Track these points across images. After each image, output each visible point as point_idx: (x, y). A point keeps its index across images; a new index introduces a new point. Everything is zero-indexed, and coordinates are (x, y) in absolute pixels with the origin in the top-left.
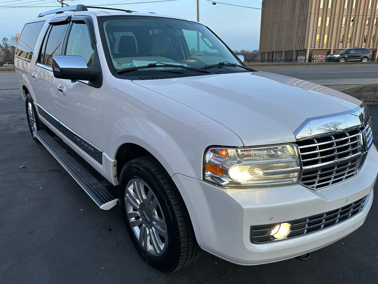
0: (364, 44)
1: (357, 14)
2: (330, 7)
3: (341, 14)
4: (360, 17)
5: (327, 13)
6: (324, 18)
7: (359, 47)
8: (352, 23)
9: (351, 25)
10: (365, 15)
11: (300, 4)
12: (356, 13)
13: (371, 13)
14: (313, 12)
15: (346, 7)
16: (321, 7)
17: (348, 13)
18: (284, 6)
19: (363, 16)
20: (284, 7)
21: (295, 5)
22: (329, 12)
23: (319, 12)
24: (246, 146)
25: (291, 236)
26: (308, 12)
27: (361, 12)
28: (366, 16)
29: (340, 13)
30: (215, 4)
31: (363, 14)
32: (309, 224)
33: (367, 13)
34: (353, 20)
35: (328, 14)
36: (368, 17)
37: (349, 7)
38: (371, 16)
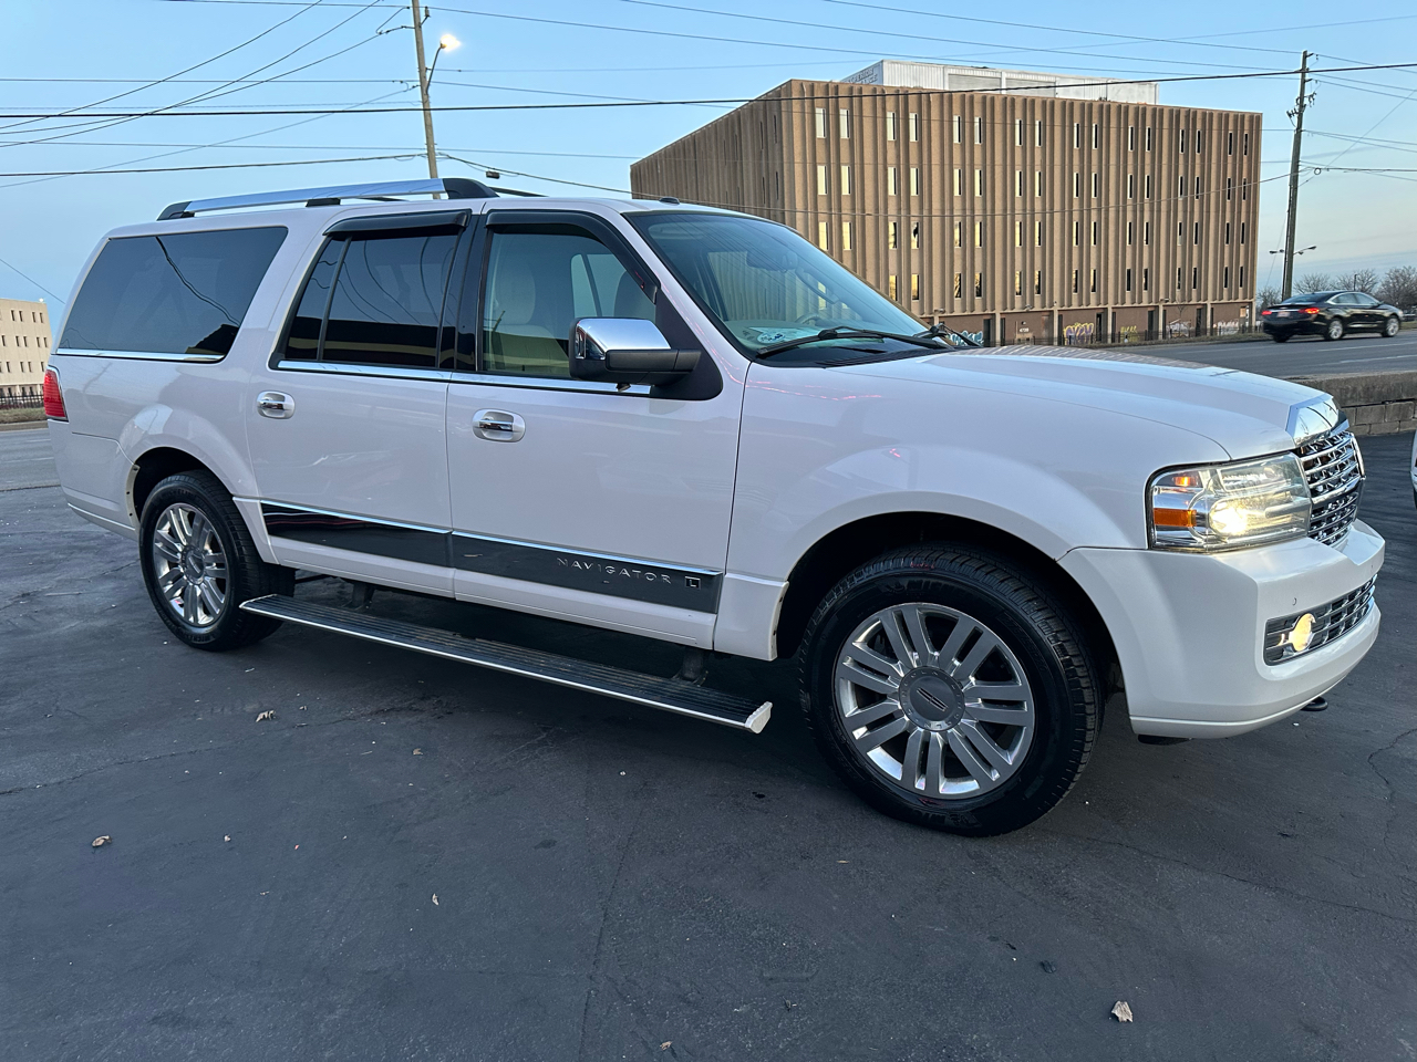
0: (957, 301)
1: (925, 213)
2: (845, 191)
3: (881, 212)
4: (936, 222)
5: (840, 209)
6: (835, 227)
7: (944, 312)
8: (914, 240)
9: (914, 245)
10: (946, 215)
11: (754, 181)
12: (921, 208)
13: (964, 209)
14: (799, 205)
15: (891, 191)
16: (822, 190)
17: (899, 210)
18: (705, 185)
19: (943, 217)
20: (705, 190)
21: (739, 185)
22: (846, 206)
23: (816, 207)
24: (1234, 458)
25: (1315, 645)
26: (783, 207)
27: (936, 205)
28: (952, 217)
29: (877, 210)
30: (498, 177)
31: (943, 211)
32: (1332, 618)
33: (952, 209)
34: (916, 232)
35: (843, 212)
36: (956, 222)
37: (900, 190)
38: (964, 216)
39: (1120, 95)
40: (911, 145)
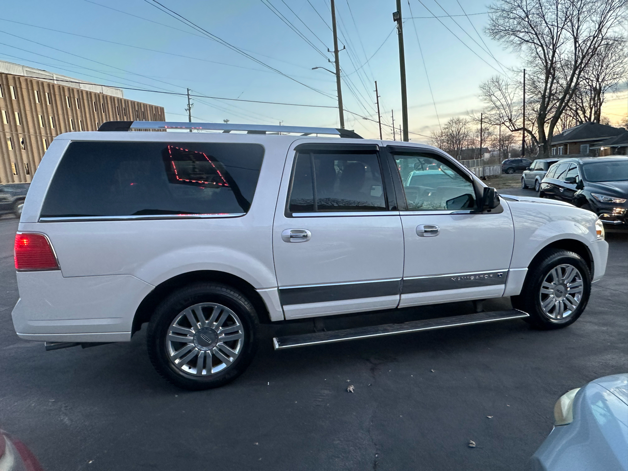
1: (26, 133)
4: (33, 138)
10: (38, 135)
12: (24, 131)
13: (47, 134)
17: (11, 131)
27: (32, 130)
28: (41, 136)
31: (36, 133)
34: (22, 142)
37: (10, 122)
39: (108, 92)
40: (13, 102)
